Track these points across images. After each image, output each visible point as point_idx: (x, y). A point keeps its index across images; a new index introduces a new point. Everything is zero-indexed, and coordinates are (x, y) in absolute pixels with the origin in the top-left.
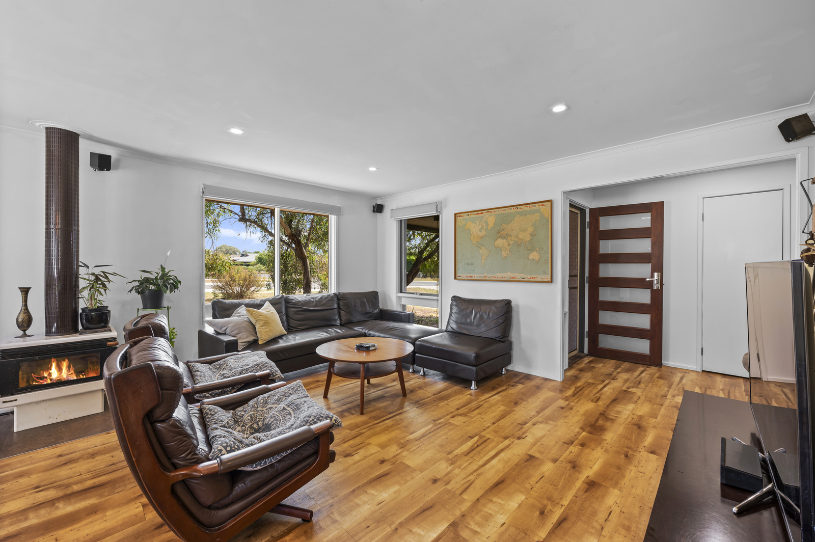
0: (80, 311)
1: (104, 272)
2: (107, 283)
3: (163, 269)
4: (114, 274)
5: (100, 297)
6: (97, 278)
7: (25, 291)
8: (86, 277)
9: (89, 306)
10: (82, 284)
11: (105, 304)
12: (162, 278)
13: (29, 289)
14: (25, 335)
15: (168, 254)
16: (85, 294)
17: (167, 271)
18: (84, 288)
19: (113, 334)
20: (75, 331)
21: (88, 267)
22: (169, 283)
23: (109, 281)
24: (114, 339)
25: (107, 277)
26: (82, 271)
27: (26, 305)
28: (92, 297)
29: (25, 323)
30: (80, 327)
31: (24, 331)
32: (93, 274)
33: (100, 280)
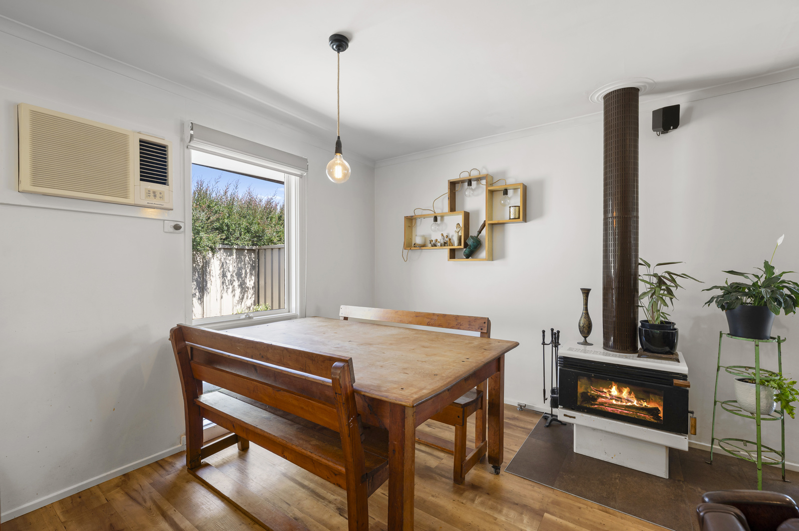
0: (640, 324)
1: (669, 273)
2: (673, 289)
3: (769, 268)
4: (683, 276)
5: (664, 309)
6: (661, 282)
7: (586, 292)
8: (647, 278)
9: (650, 318)
10: (642, 288)
11: (671, 319)
12: (767, 284)
13: (589, 290)
14: (586, 343)
15: (780, 241)
16: (645, 302)
17: (777, 272)
18: (644, 294)
19: (681, 367)
20: (634, 350)
21: (649, 266)
22: (782, 295)
23: (677, 286)
24: (684, 377)
25: (673, 281)
26: (642, 270)
27: (586, 309)
28: (653, 306)
29: (586, 329)
30: (639, 346)
31: (585, 337)
32: (655, 275)
33: (665, 284)
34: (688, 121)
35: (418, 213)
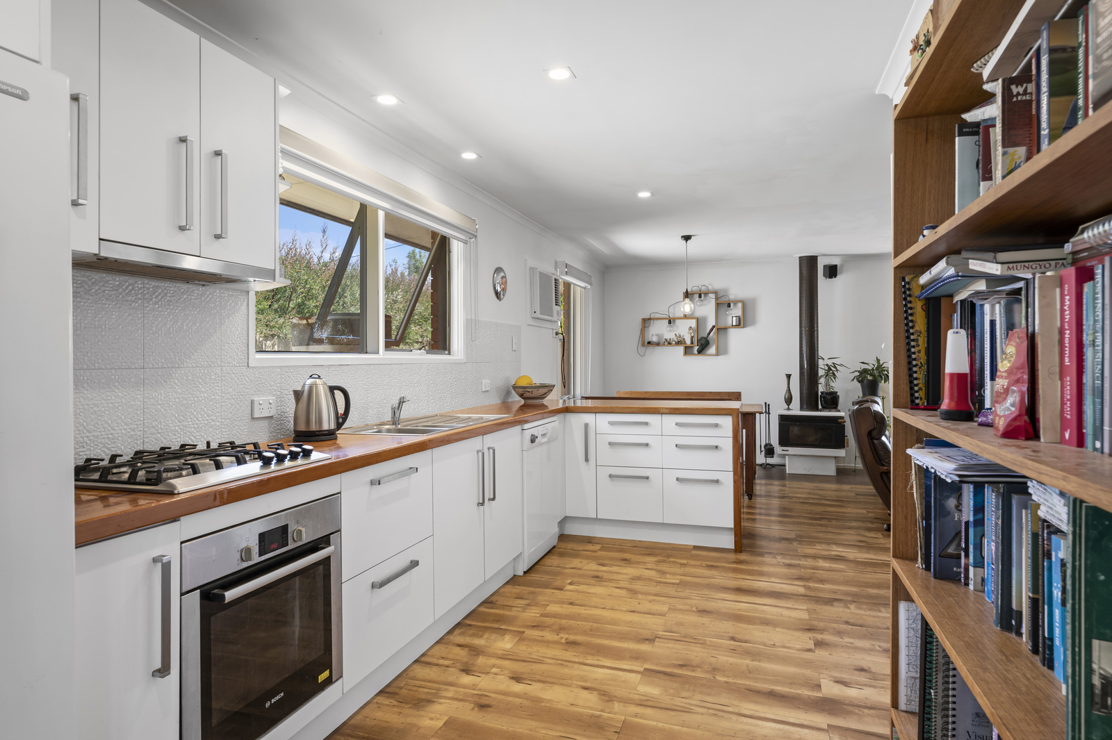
0: (820, 394)
1: (834, 364)
2: (836, 373)
3: (878, 360)
4: (841, 365)
5: (832, 384)
6: (830, 369)
7: (789, 376)
8: (823, 367)
9: (825, 390)
10: (821, 372)
11: (836, 390)
12: (877, 369)
13: (791, 375)
14: (789, 409)
15: (883, 346)
16: (822, 381)
17: (881, 362)
18: (821, 376)
19: (842, 414)
20: (817, 409)
21: (824, 359)
22: (883, 375)
23: (837, 370)
24: (842, 418)
25: (835, 367)
26: (821, 363)
27: (789, 387)
28: (827, 384)
29: (789, 400)
30: (820, 407)
31: (788, 405)
32: (827, 365)
33: (831, 370)
34: (841, 273)
35: (652, 316)
